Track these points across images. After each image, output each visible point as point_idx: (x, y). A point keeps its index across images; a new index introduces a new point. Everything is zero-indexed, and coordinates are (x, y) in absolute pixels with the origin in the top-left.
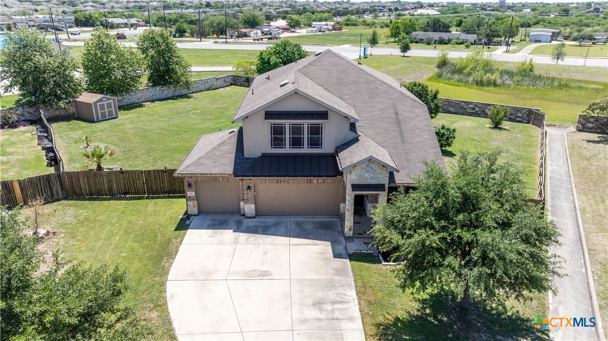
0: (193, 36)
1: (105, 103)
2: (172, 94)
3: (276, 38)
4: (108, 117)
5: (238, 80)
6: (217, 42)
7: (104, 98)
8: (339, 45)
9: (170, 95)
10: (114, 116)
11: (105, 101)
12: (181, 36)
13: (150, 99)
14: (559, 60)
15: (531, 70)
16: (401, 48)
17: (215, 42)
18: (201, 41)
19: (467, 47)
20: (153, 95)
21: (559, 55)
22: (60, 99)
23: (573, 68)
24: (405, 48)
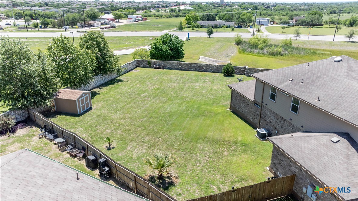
0: (54, 27)
1: (84, 98)
2: (107, 80)
3: (114, 27)
4: (86, 109)
5: (141, 63)
6: (79, 31)
7: (84, 93)
8: (161, 31)
9: (106, 80)
10: (90, 107)
11: (84, 96)
12: (46, 27)
13: (96, 86)
14: (298, 37)
15: (291, 44)
16: (208, 33)
17: (77, 32)
18: (66, 31)
19: (233, 29)
20: (97, 82)
21: (298, 34)
22: (46, 98)
23: (307, 42)
24: (210, 33)
